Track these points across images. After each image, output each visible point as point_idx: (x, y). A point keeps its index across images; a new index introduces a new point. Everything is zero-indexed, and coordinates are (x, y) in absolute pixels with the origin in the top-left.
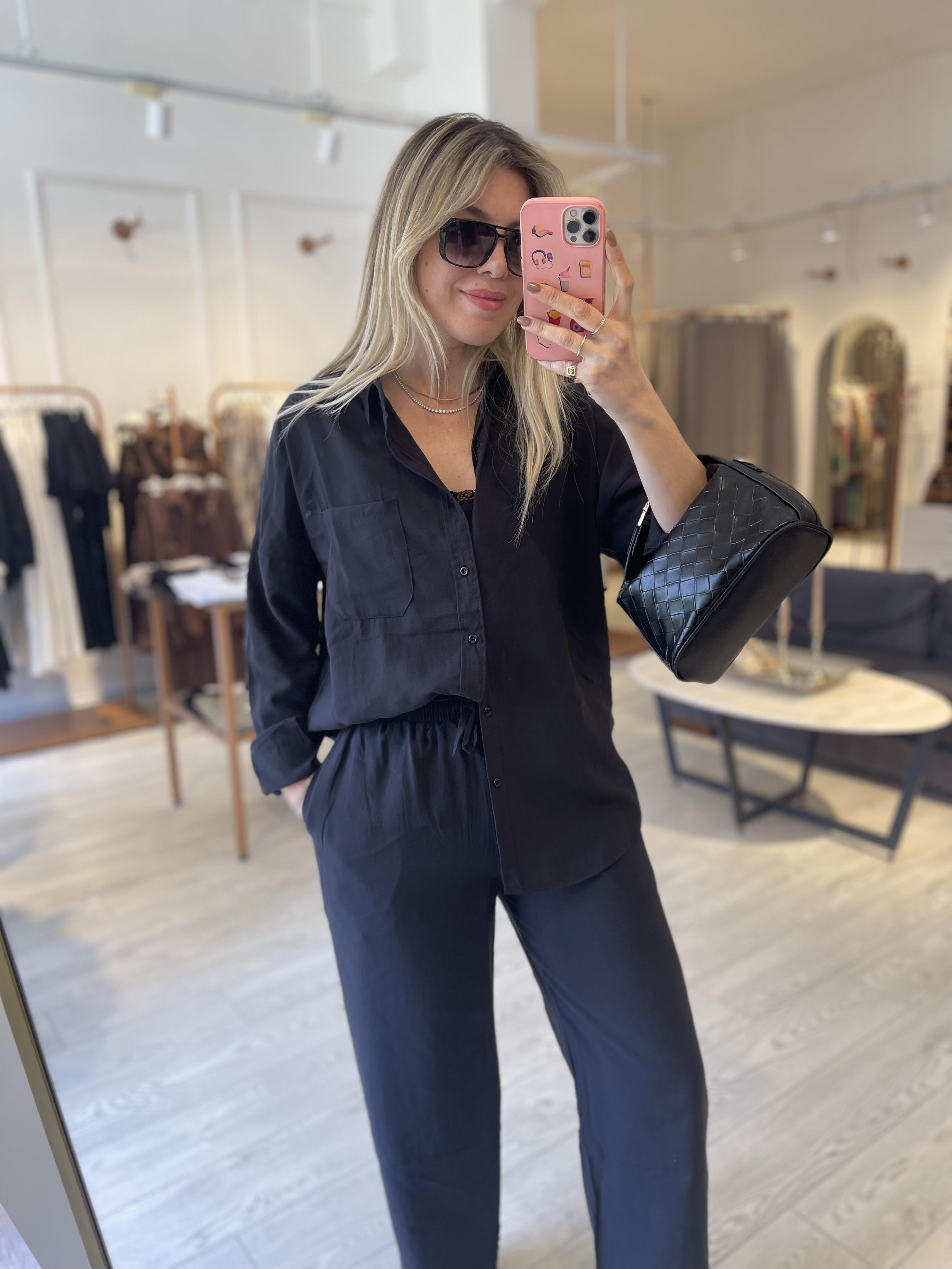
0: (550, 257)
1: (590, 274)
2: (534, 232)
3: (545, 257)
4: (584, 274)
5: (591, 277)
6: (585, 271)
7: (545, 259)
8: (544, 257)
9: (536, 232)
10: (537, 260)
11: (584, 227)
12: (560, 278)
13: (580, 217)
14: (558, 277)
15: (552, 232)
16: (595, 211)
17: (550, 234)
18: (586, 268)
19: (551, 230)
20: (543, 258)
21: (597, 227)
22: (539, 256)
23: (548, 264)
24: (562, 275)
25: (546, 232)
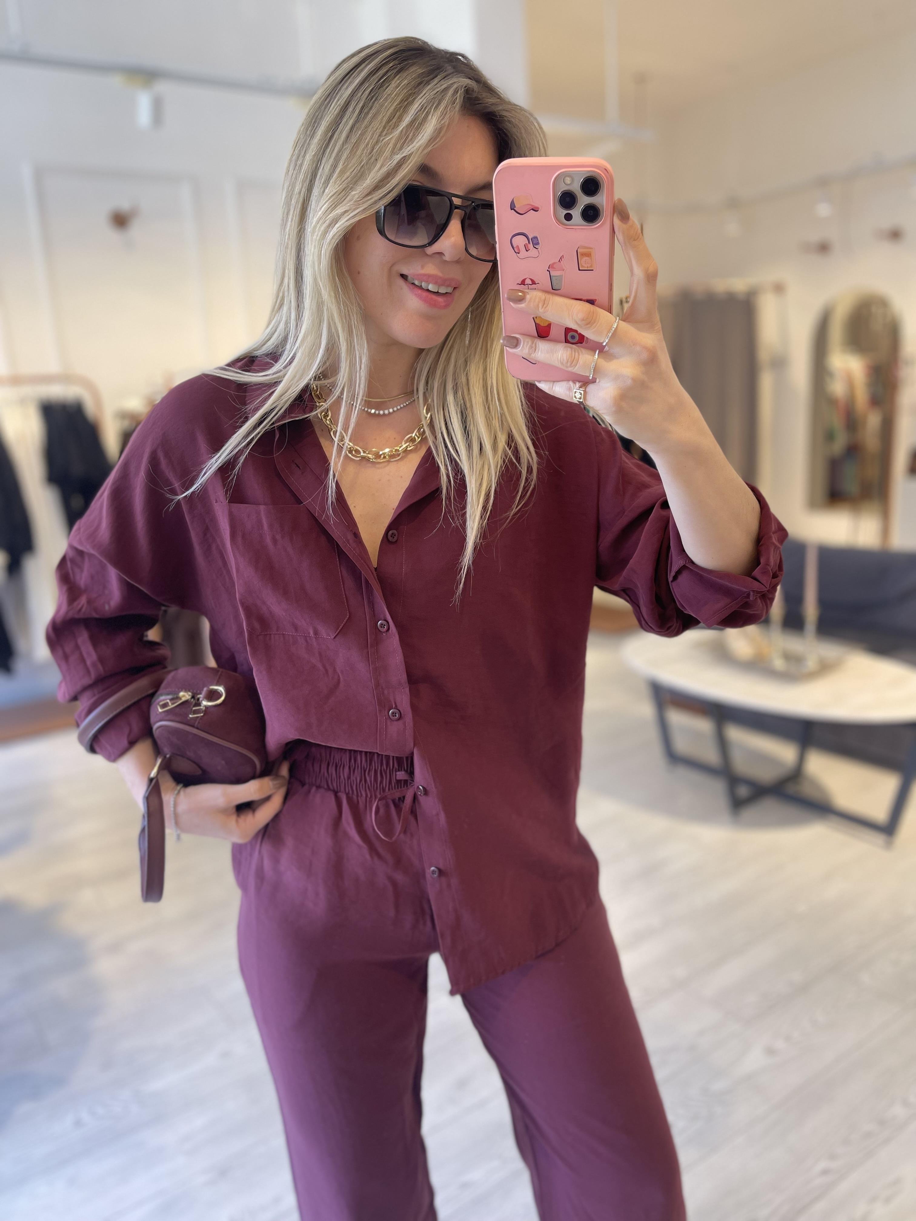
0: (535, 242)
1: (591, 266)
2: (513, 207)
3: (529, 243)
4: (582, 266)
5: (593, 270)
6: (584, 261)
7: (529, 245)
8: (527, 242)
9: (515, 207)
10: (518, 246)
11: (584, 200)
12: (549, 271)
13: (576, 187)
14: (548, 270)
15: (538, 208)
16: (598, 178)
17: (535, 210)
18: (587, 258)
19: (536, 204)
20: (526, 244)
21: (600, 200)
22: (520, 241)
23: (533, 252)
24: (553, 268)
25: (530, 209)
